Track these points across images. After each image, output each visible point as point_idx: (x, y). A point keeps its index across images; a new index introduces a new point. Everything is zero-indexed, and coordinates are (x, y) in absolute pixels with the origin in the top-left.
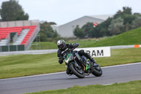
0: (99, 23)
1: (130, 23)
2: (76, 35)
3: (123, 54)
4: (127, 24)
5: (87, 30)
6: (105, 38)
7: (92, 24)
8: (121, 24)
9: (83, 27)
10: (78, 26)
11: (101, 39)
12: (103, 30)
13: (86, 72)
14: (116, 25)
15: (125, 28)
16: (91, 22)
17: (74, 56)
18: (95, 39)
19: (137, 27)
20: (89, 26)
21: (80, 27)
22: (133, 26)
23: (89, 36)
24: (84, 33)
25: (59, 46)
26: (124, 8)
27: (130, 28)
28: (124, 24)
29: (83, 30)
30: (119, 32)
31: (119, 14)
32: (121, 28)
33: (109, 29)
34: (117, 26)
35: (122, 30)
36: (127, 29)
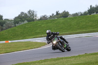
1: (2, 26)
13: (65, 48)
17: (59, 39)
19: (7, 29)
22: (4, 28)
25: (47, 34)
27: (2, 30)
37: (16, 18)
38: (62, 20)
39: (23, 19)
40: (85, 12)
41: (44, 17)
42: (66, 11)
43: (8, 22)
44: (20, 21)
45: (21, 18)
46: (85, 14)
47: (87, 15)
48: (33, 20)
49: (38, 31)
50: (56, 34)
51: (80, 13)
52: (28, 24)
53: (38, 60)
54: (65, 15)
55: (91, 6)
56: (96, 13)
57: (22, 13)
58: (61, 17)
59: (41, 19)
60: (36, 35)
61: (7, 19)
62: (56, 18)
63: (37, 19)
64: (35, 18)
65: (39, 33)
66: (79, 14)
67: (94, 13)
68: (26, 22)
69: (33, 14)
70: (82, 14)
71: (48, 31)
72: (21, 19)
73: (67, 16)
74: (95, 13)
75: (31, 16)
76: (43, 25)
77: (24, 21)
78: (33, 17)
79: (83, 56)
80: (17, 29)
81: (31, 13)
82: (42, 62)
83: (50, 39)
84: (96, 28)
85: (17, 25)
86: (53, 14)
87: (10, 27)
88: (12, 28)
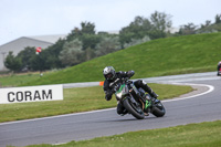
0: (45, 47)
1: (93, 47)
2: (8, 67)
3: (83, 96)
4: (89, 49)
5: (25, 59)
6: (54, 71)
7: (33, 50)
8: (79, 49)
9: (19, 55)
10: (11, 53)
11: (48, 72)
12: (51, 58)
13: (146, 111)
14: (70, 50)
15: (85, 54)
16: (31, 46)
18: (38, 73)
19: (103, 54)
20: (28, 52)
21: (15, 54)
22: (97, 52)
23: (29, 68)
24: (21, 63)
26: (83, 25)
27: (93, 56)
28: (84, 49)
29: (20, 59)
30: (76, 61)
31: (75, 34)
32: (79, 56)
33: (61, 58)
34: (73, 53)
35: (81, 58)
36: (88, 57)
37: (124, 29)
39: (141, 33)
41: (188, 27)
43: (107, 39)
44: (133, 37)
45: (137, 30)
48: (163, 35)
49: (173, 60)
52: (150, 43)
53: (174, 126)
57: (139, 19)
59: (180, 33)
60: (170, 69)
61: (105, 33)
62: (216, 32)
63: (173, 32)
64: (166, 30)
65: (176, 64)
68: (146, 39)
69: (163, 22)
72: (135, 31)
75: (158, 25)
76: (185, 47)
77: (142, 37)
78: (164, 28)
80: (126, 54)
81: (159, 19)
82: (181, 131)
85: (125, 45)
86: (208, 22)
87: (112, 51)
88: (115, 53)
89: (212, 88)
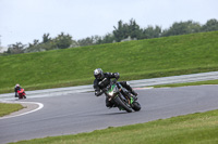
25: (96, 76)
38: (56, 53)
40: (107, 37)
42: (65, 34)
46: (108, 39)
47: (111, 41)
50: (113, 76)
51: (96, 37)
54: (64, 42)
55: (120, 23)
56: (132, 37)
58: (53, 47)
59: (9, 52)
62: (44, 51)
65: (5, 82)
66: (95, 41)
67: (126, 37)
70: (100, 41)
71: (96, 71)
73: (68, 46)
74: (129, 39)
76: (14, 66)
79: (103, 132)
83: (101, 87)
84: (131, 71)
86: (36, 41)
89: (41, 106)
